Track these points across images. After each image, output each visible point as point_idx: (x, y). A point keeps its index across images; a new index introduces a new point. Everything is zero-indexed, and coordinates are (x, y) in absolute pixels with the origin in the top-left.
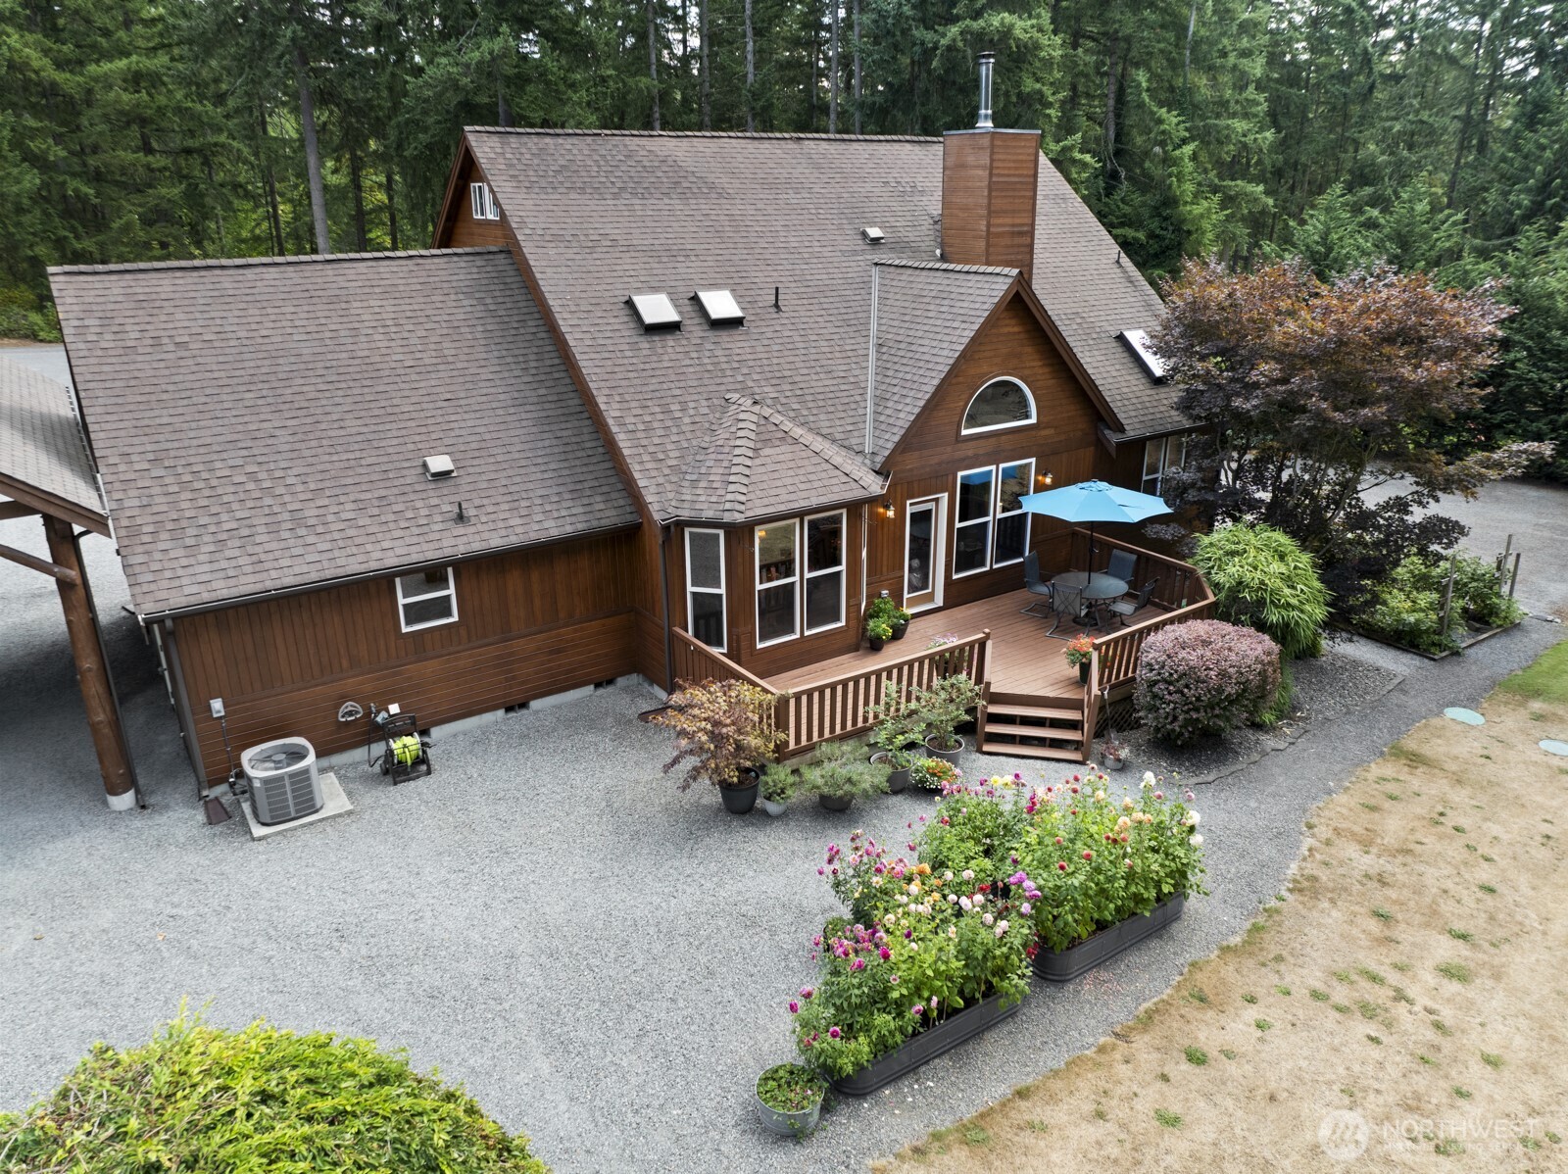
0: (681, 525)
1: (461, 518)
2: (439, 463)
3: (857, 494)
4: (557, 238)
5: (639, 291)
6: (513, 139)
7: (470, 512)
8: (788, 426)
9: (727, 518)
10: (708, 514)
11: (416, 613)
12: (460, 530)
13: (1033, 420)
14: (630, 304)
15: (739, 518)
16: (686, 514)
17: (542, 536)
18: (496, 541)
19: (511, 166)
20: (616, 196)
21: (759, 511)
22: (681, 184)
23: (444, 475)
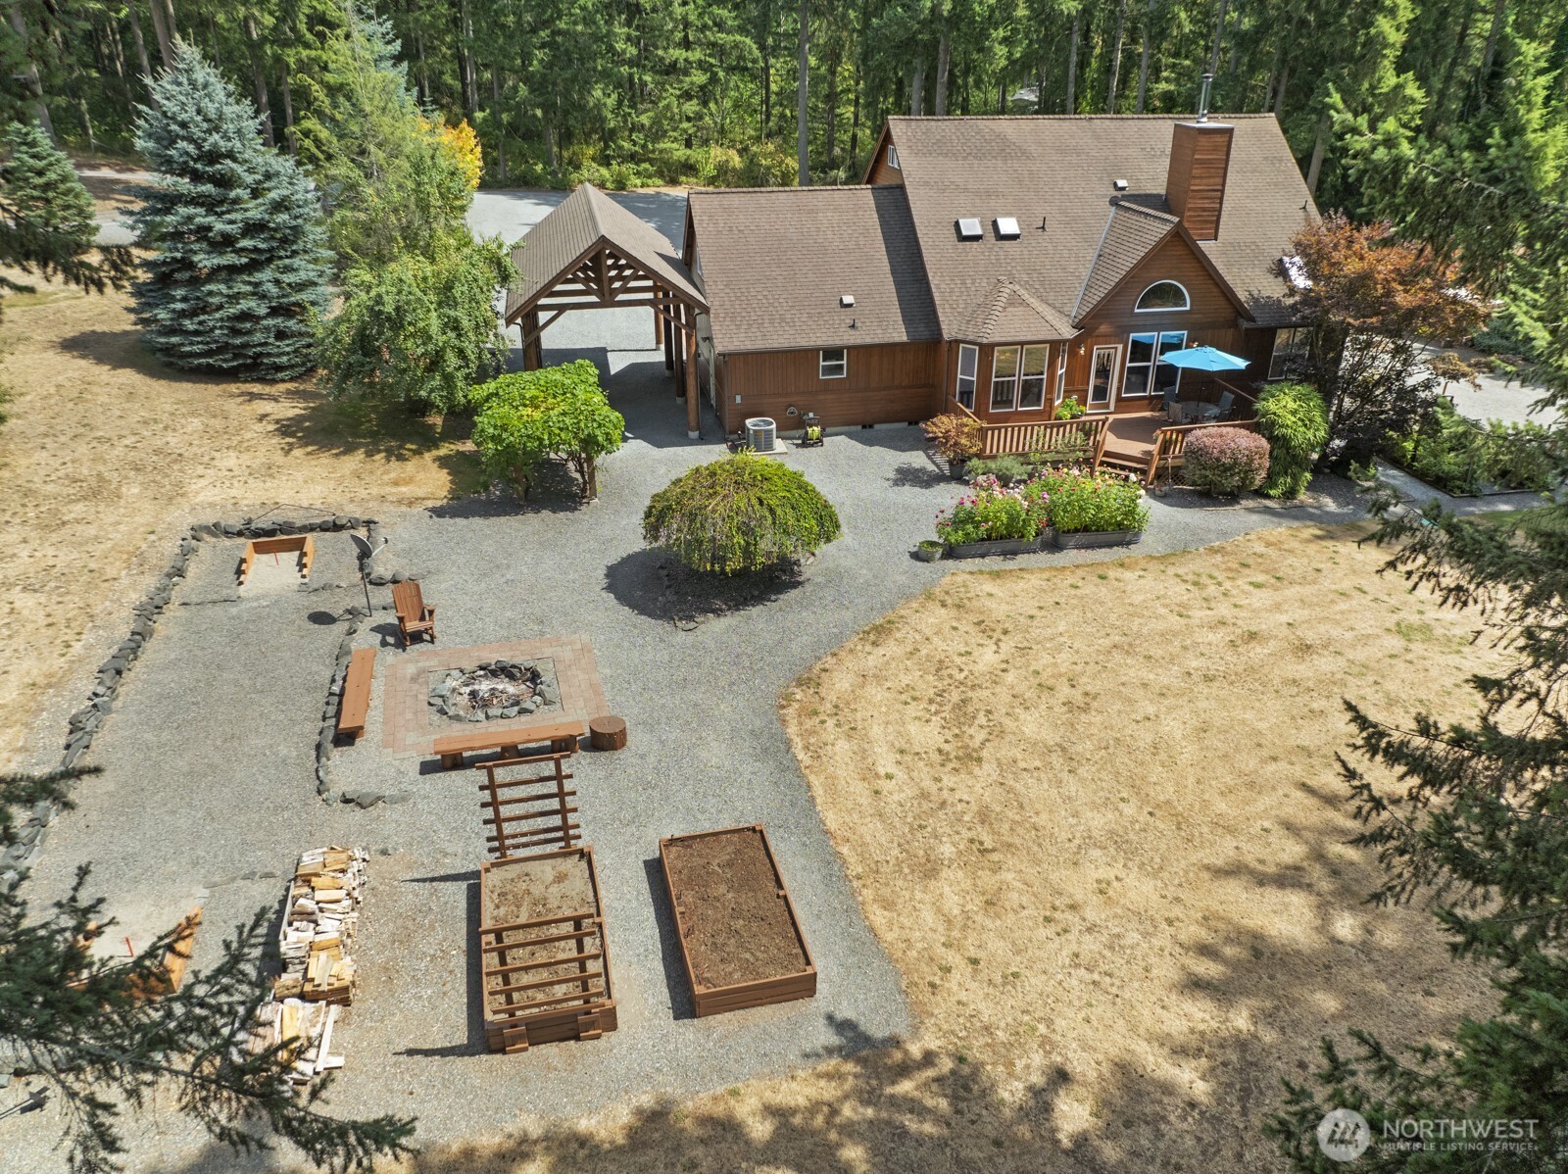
0: (958, 342)
1: (853, 326)
2: (848, 299)
3: (1056, 337)
4: (927, 183)
5: (964, 216)
6: (913, 123)
7: (858, 324)
8: (1026, 296)
9: (979, 340)
10: (971, 338)
11: (829, 370)
12: (852, 332)
13: (1188, 308)
14: (957, 224)
15: (985, 341)
16: (960, 337)
17: (891, 341)
18: (868, 340)
19: (909, 140)
20: (965, 158)
21: (997, 339)
22: (1005, 150)
23: (850, 305)
